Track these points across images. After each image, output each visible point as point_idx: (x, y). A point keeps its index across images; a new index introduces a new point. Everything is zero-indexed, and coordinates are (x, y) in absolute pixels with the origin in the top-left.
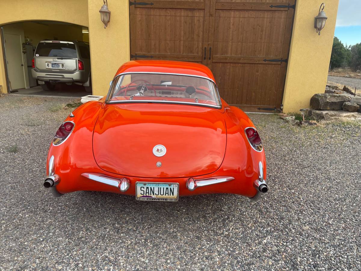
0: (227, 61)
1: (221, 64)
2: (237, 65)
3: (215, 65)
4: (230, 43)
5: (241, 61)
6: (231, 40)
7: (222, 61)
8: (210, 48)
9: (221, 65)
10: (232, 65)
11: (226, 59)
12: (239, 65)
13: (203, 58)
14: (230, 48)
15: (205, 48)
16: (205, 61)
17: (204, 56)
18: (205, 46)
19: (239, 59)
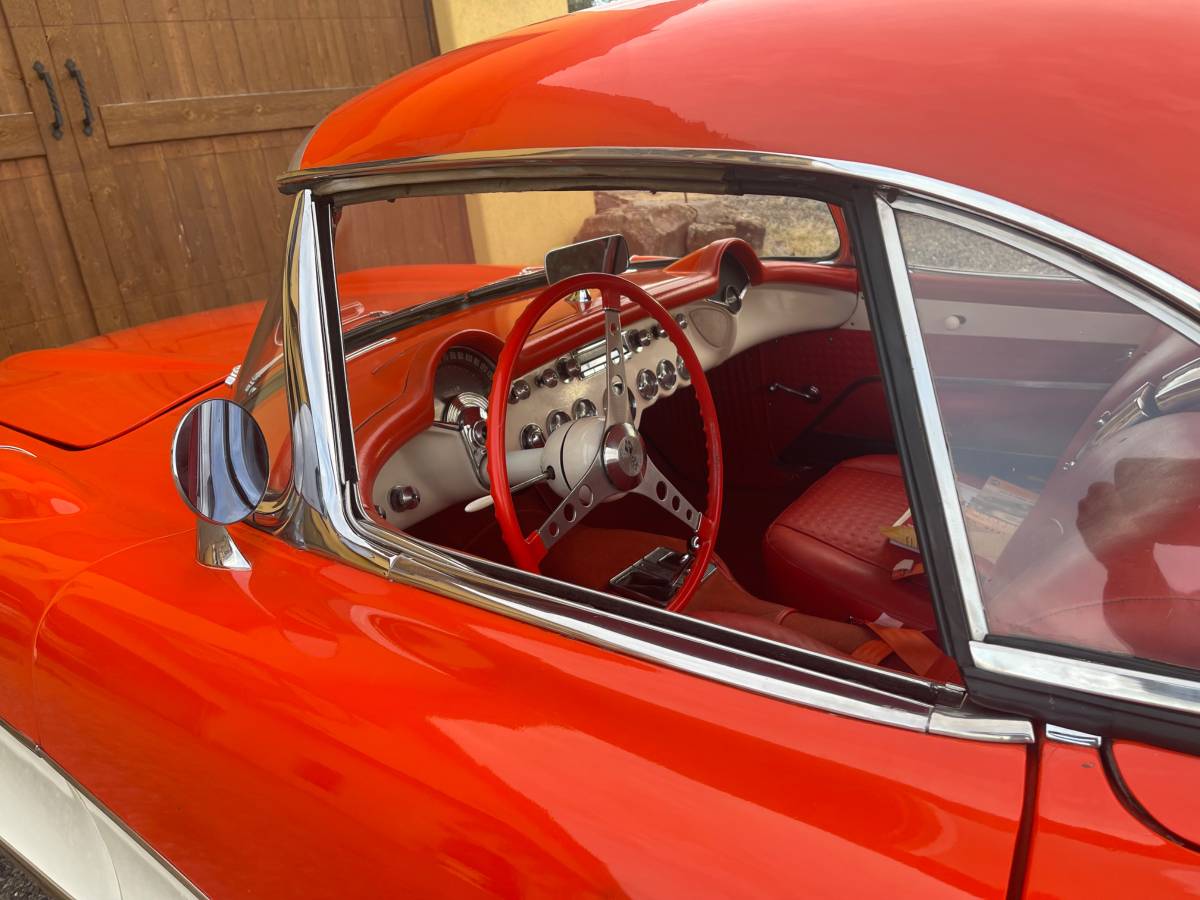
0: (190, 130)
1: (158, 148)
2: (243, 142)
3: (126, 161)
4: (172, 30)
5: (260, 122)
6: (171, 10)
7: (161, 133)
8: (69, 65)
9: (159, 155)
10: (219, 147)
11: (180, 118)
12: (256, 141)
13: (46, 131)
14: (178, 57)
15: (37, 67)
16: (61, 145)
17: (47, 120)
18: (32, 57)
19: (249, 112)
